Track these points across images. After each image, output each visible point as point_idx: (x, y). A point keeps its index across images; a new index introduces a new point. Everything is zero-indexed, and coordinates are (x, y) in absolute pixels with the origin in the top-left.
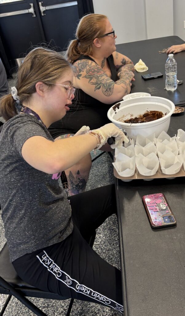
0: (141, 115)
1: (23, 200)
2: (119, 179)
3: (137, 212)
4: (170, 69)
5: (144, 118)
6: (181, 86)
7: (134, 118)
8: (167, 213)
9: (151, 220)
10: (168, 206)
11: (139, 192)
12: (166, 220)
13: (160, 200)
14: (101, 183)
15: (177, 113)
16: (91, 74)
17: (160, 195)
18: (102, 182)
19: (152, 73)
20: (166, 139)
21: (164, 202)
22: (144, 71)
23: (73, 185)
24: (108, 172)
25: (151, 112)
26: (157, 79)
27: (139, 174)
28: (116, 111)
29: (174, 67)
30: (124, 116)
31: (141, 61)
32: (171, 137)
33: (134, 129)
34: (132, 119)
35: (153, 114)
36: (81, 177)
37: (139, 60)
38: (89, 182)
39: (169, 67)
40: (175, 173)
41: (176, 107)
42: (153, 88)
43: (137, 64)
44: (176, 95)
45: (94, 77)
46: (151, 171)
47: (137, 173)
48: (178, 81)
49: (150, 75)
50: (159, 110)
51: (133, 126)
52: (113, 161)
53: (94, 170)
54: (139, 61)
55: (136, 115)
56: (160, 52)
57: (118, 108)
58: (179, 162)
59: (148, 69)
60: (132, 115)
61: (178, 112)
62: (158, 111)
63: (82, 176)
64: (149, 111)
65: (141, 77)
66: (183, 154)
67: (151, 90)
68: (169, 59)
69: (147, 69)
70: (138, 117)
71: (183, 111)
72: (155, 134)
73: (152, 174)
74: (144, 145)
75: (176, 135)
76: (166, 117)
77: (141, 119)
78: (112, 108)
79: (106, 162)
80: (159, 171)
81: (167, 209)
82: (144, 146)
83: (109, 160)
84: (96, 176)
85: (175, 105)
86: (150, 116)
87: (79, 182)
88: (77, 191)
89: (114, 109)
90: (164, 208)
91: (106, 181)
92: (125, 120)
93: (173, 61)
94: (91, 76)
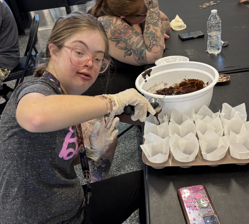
0: (177, 84)
1: (18, 174)
2: (148, 166)
3: (171, 210)
4: (212, 27)
5: (181, 88)
6: (226, 48)
7: (169, 88)
8: (209, 212)
9: (189, 221)
10: (210, 202)
11: (173, 183)
12: (208, 221)
13: (200, 194)
14: (128, 163)
15: (221, 81)
16: (117, 37)
17: (201, 187)
18: (130, 162)
19: (191, 32)
20: (208, 116)
21: (206, 197)
22: (182, 29)
23: (94, 167)
24: (137, 149)
25: (190, 80)
26: (197, 39)
27: (174, 160)
28: (146, 79)
29: (218, 25)
30: (155, 85)
31: (177, 17)
32: (214, 113)
33: (168, 102)
34: (166, 88)
35: (191, 83)
36: (105, 158)
37: (176, 16)
38: (114, 162)
39: (211, 25)
40: (219, 159)
41: (220, 75)
42: (193, 50)
43: (173, 21)
44: (220, 60)
45: (121, 40)
46: (189, 157)
47: (171, 158)
48: (223, 42)
49: (189, 35)
50: (200, 79)
51: (167, 99)
52: (142, 143)
53: (121, 147)
54: (176, 18)
55: (171, 84)
56: (201, 6)
57: (149, 75)
58: (224, 145)
59: (186, 27)
60: (166, 84)
61: (223, 80)
62: (198, 80)
63: (106, 156)
64: (187, 80)
65: (178, 37)
66: (229, 135)
67: (190, 53)
68: (212, 16)
69: (184, 27)
70: (173, 86)
71: (229, 80)
72: (194, 108)
73: (190, 160)
74: (180, 122)
75: (220, 110)
76: (209, 88)
77: (177, 88)
78: (142, 75)
79: (135, 137)
80: (199, 156)
81: (209, 207)
82: (180, 124)
83: (139, 135)
84: (123, 154)
85: (219, 72)
86: (188, 86)
87: (101, 164)
88: (99, 174)
89: (144, 76)
90: (206, 205)
91: (134, 161)
92: (157, 90)
93: (216, 18)
94: (117, 39)
